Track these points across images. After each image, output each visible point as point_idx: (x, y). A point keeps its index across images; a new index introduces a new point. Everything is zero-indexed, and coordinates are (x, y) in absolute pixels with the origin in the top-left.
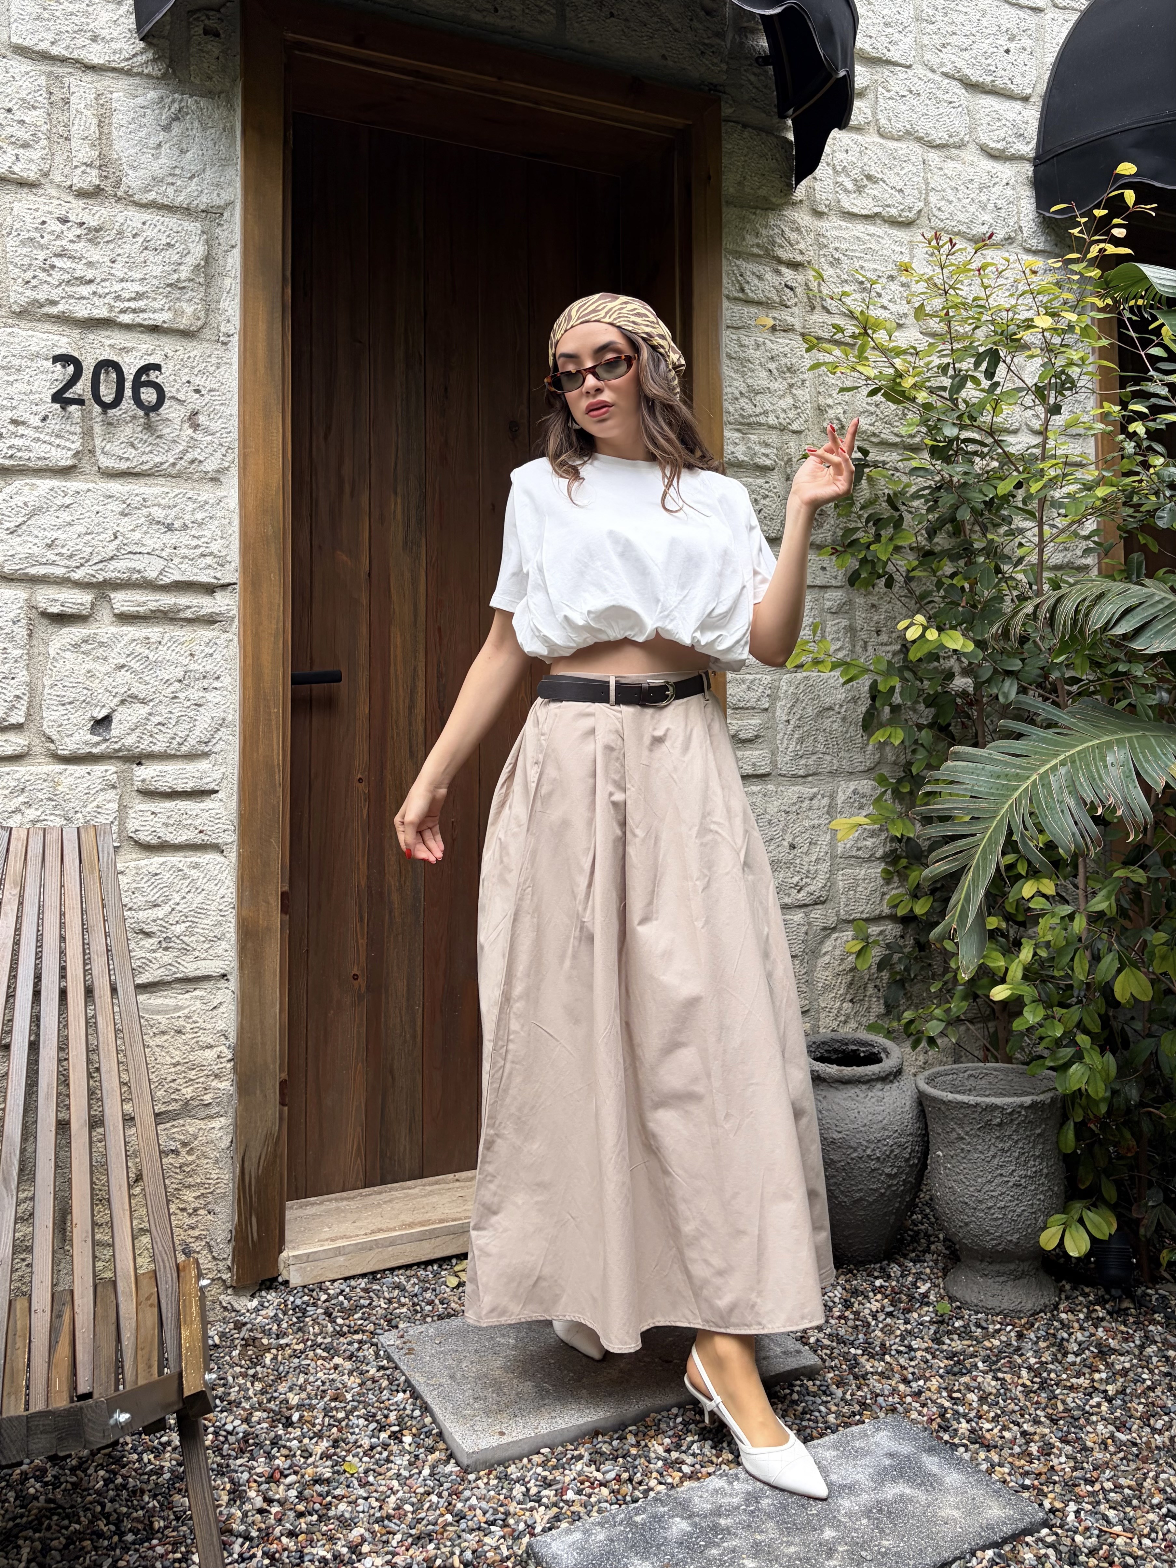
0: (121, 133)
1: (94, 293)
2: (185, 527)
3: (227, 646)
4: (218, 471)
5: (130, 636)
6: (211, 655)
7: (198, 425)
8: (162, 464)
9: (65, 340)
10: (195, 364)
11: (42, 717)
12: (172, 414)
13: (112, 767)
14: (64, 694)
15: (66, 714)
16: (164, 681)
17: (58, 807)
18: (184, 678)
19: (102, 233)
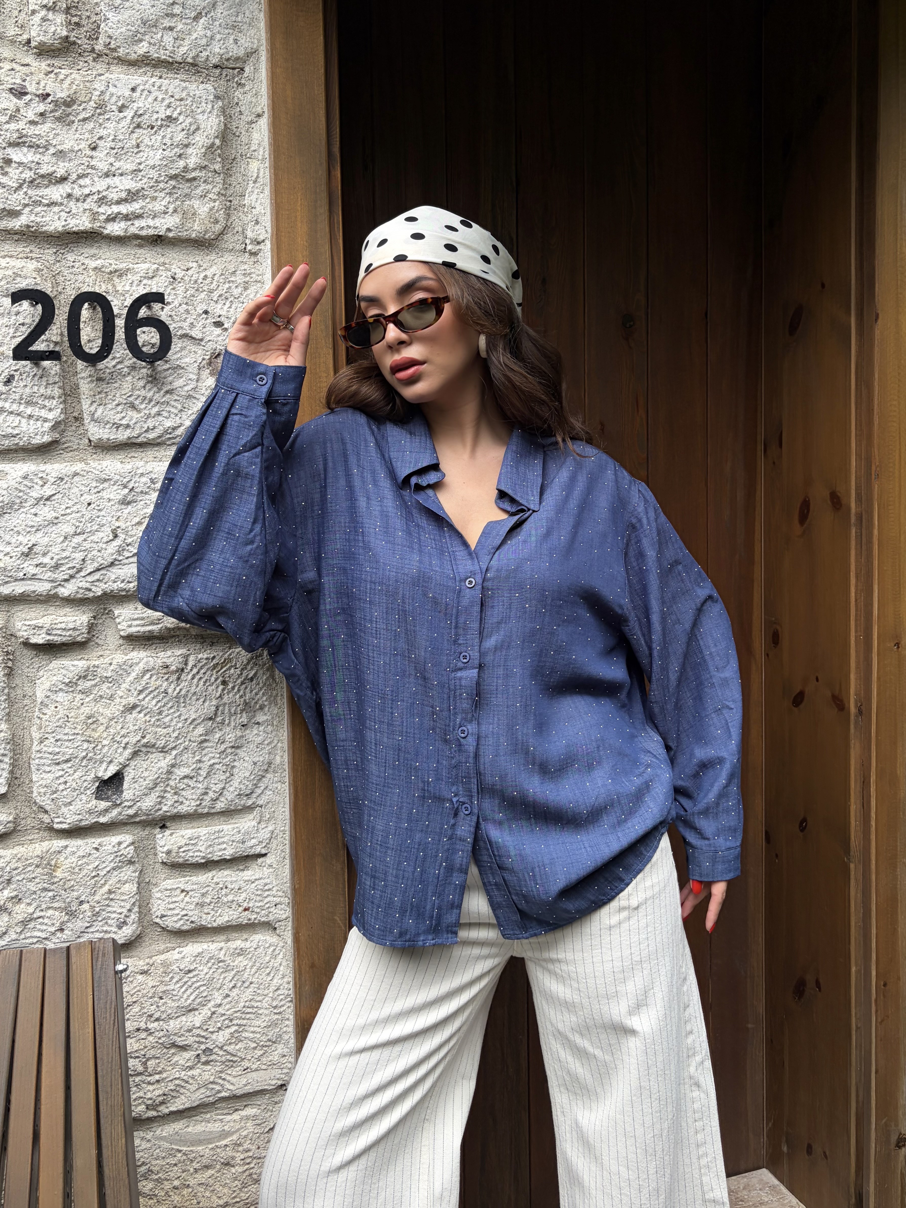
1: (69, 196)
5: (141, 665)
6: (251, 680)
10: (213, 287)
11: (32, 781)
12: (187, 360)
13: (127, 836)
14: (57, 750)
15: (62, 776)
16: (189, 721)
17: (58, 898)
18: (216, 714)
19: (75, 107)
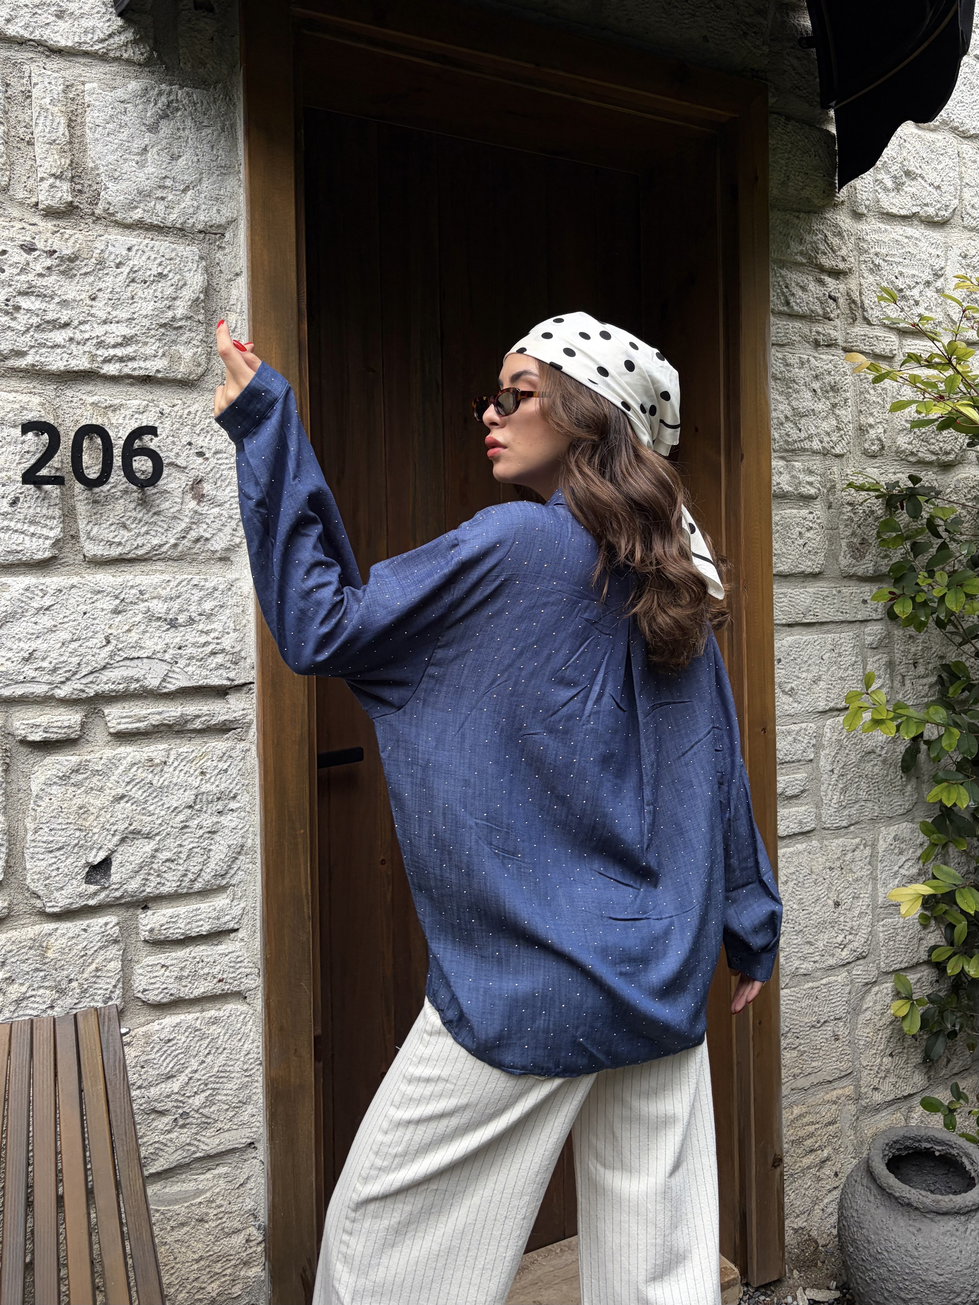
0: (97, 136)
1: (71, 339)
2: (191, 621)
3: (243, 758)
4: (226, 549)
6: (226, 771)
7: (203, 496)
8: (161, 546)
9: (36, 400)
10: (196, 421)
11: (25, 869)
12: (173, 485)
13: (113, 918)
14: (51, 839)
15: (55, 863)
16: (172, 809)
17: (48, 977)
18: (195, 803)
19: (78, 262)
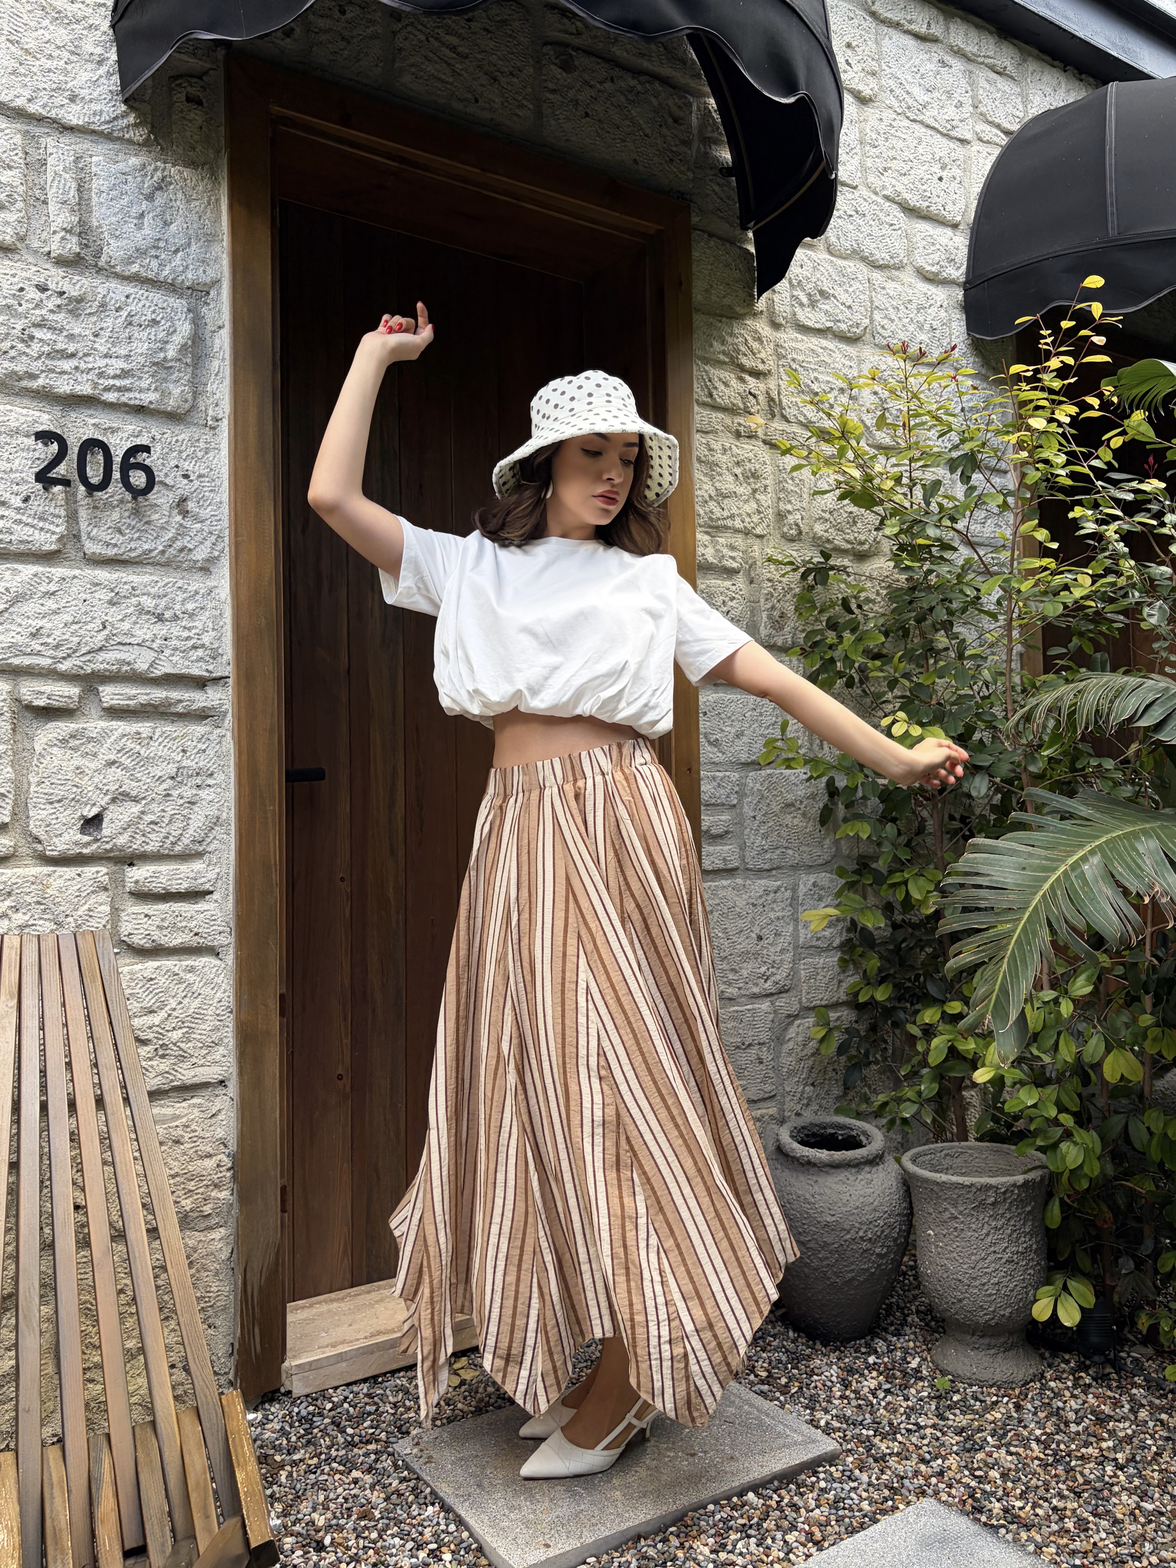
0: (102, 200)
1: (77, 368)
2: (176, 617)
3: (220, 742)
4: (208, 560)
5: (120, 730)
6: (204, 751)
7: (187, 512)
8: (150, 551)
9: (47, 416)
10: (183, 448)
11: (29, 815)
12: (161, 500)
13: (103, 868)
14: (51, 792)
15: (55, 813)
16: (157, 777)
17: (48, 911)
18: (177, 775)
19: (83, 304)
